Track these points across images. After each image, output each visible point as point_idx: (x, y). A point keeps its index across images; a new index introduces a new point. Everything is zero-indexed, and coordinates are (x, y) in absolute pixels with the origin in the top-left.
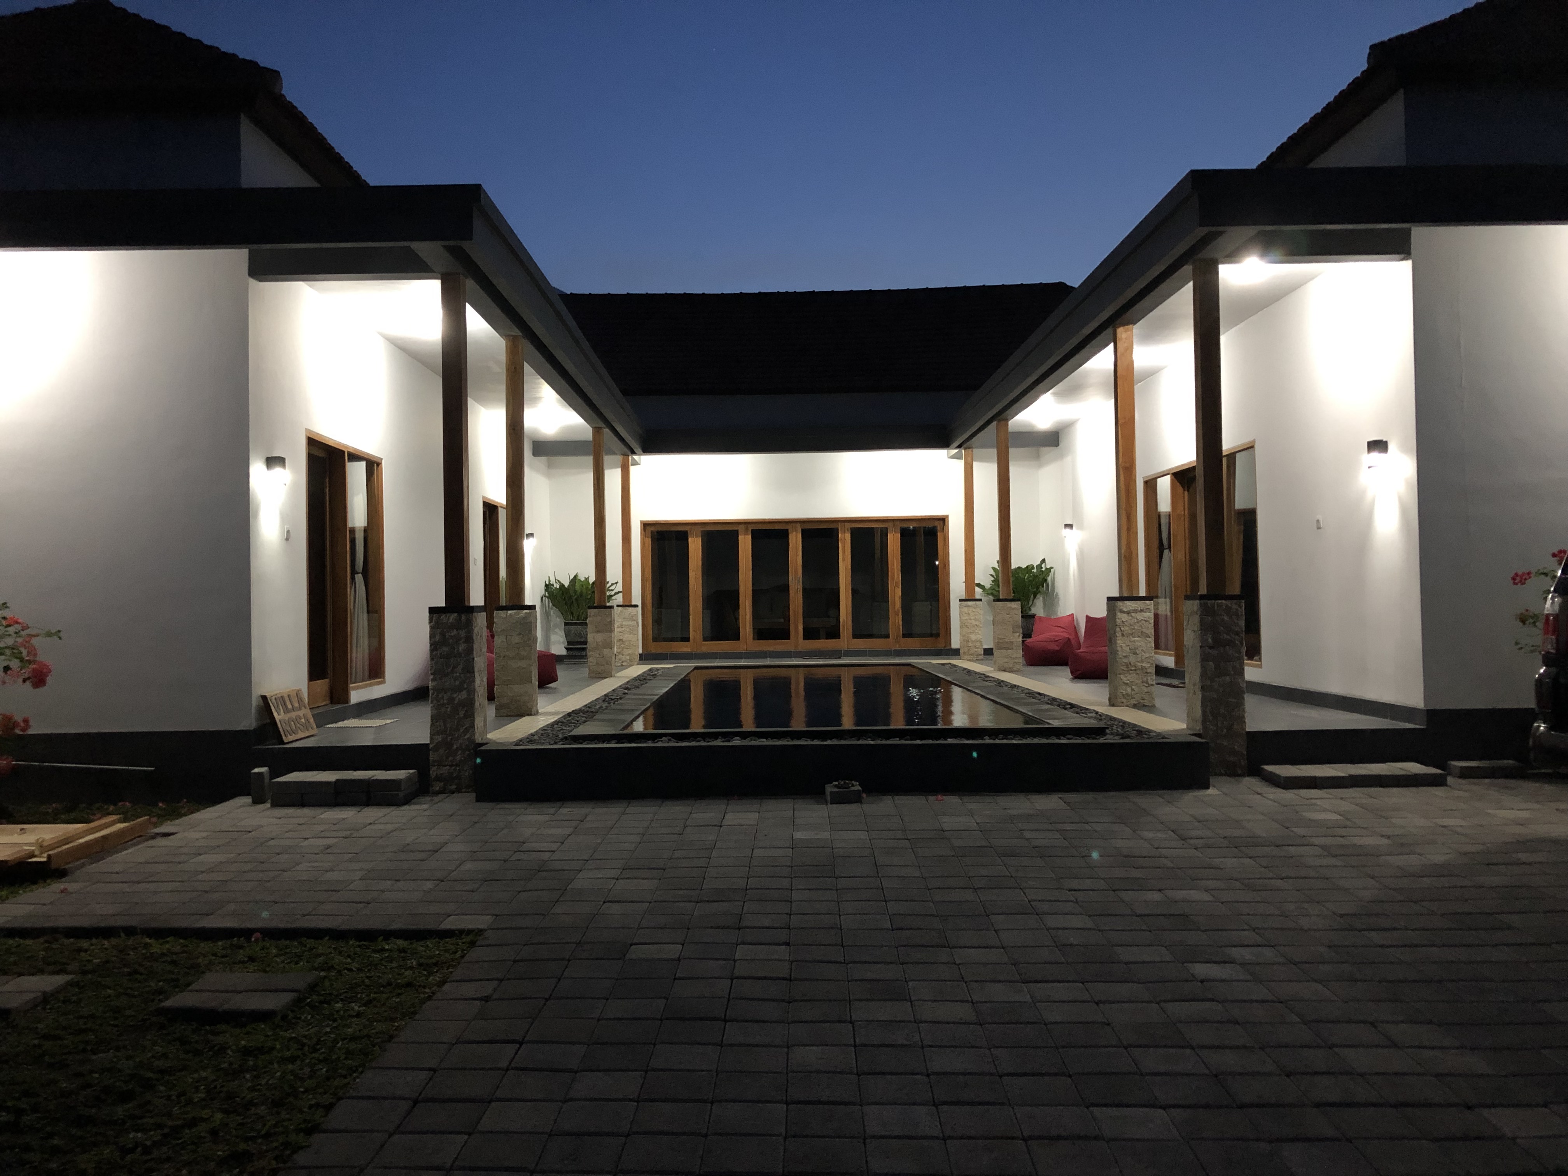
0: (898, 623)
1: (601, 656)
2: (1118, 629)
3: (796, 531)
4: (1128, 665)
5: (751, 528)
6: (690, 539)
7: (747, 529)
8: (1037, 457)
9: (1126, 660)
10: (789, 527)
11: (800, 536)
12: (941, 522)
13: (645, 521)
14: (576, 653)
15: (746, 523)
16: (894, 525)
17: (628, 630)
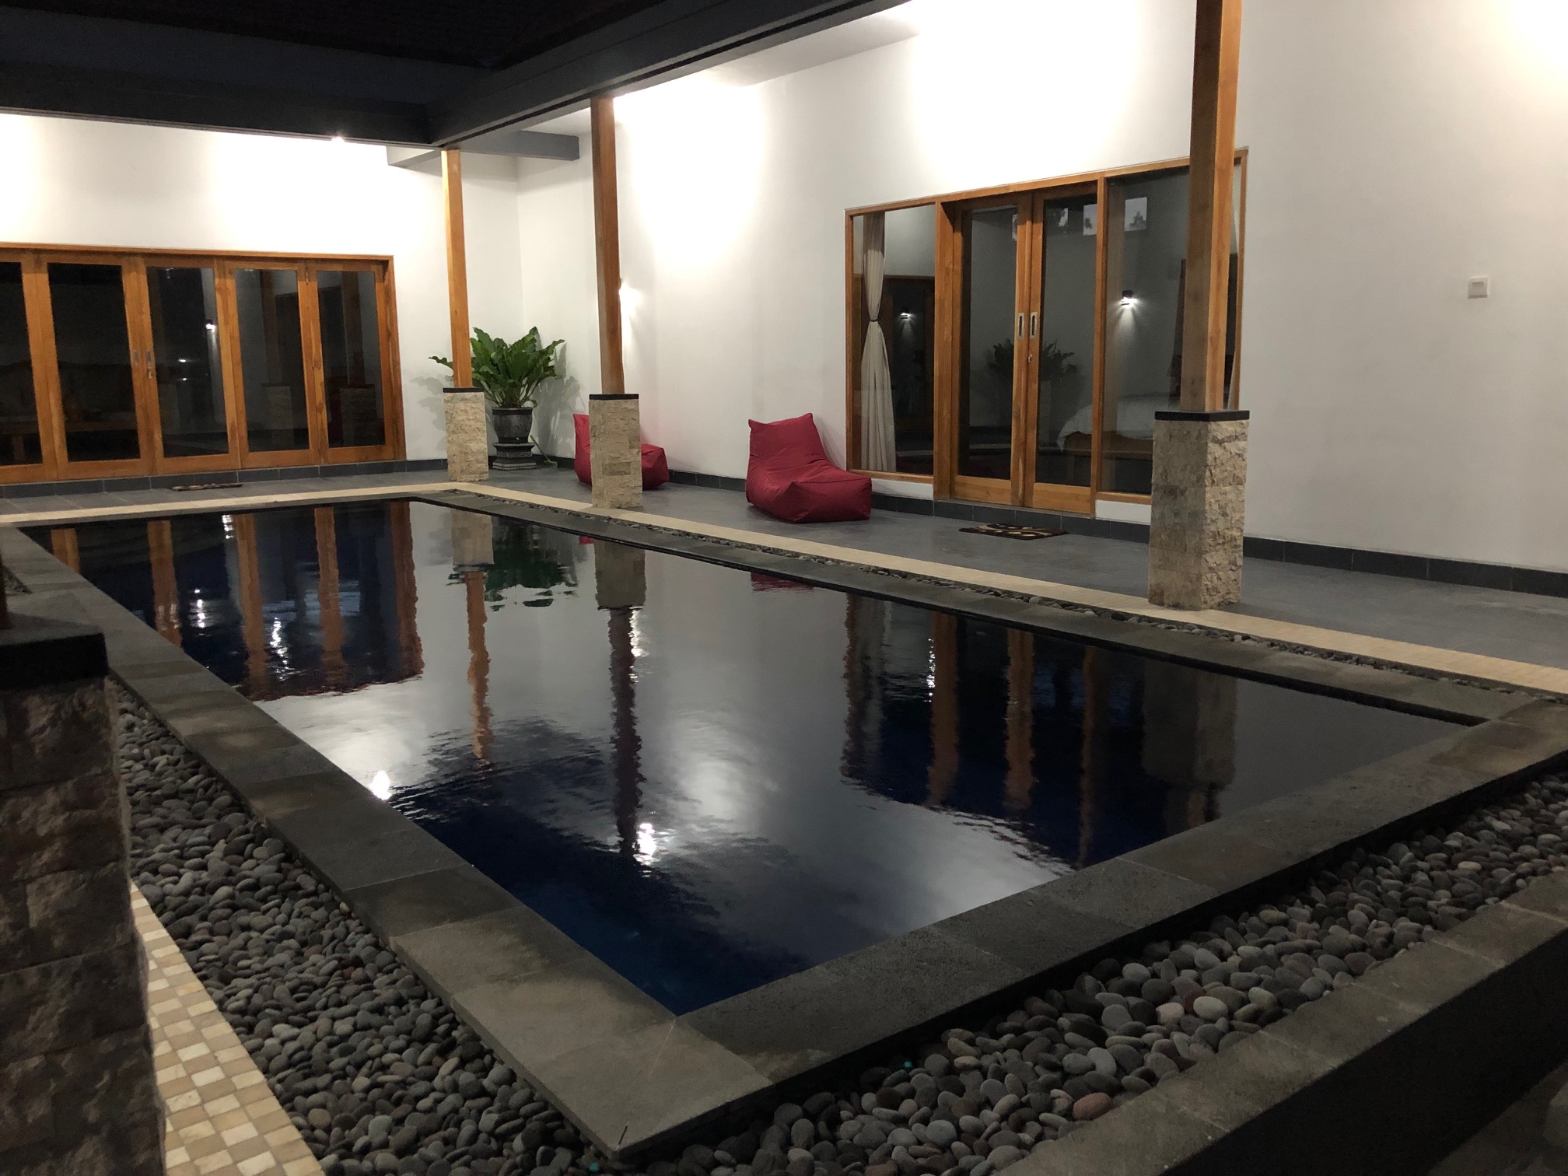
0: (322, 423)
2: (1208, 473)
3: (137, 272)
4: (1216, 535)
7: (38, 261)
8: (514, 175)
9: (1213, 528)
10: (123, 263)
11: (144, 278)
12: (381, 267)
15: (37, 252)
16: (307, 268)
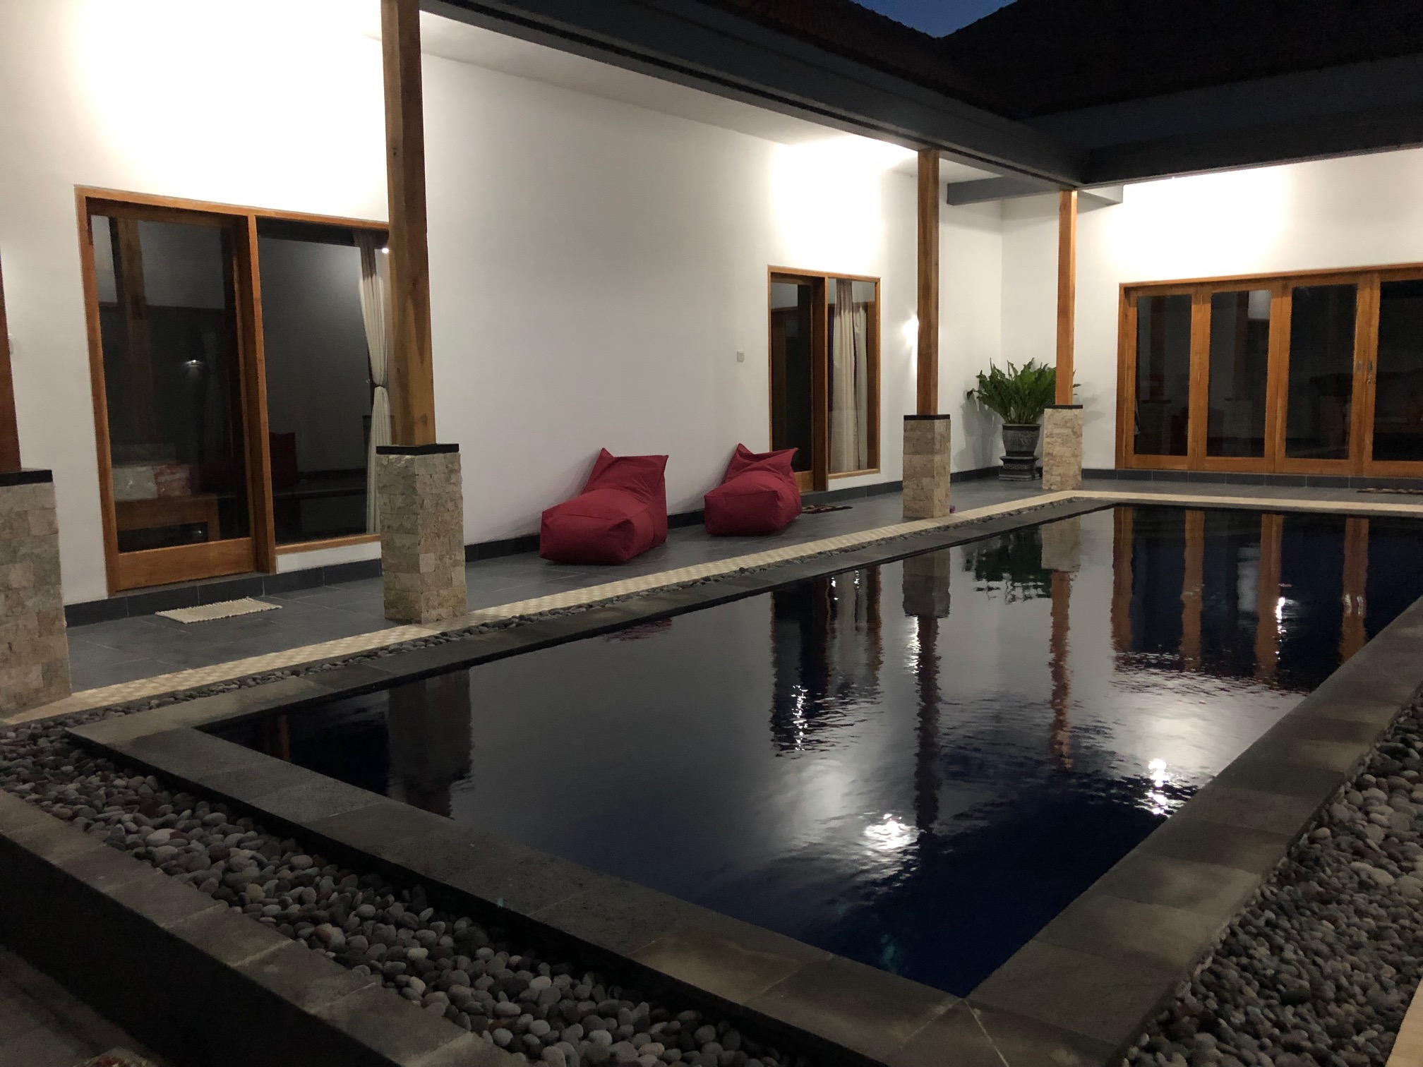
1: (920, 488)
5: (1292, 285)
6: (1193, 307)
7: (1285, 287)
11: (1377, 294)
13: (1127, 284)
14: (1015, 467)
17: (1059, 440)
